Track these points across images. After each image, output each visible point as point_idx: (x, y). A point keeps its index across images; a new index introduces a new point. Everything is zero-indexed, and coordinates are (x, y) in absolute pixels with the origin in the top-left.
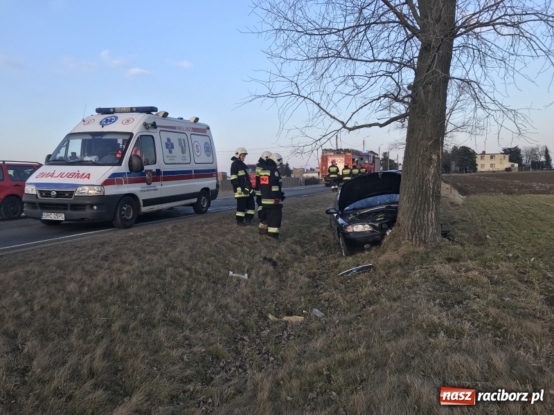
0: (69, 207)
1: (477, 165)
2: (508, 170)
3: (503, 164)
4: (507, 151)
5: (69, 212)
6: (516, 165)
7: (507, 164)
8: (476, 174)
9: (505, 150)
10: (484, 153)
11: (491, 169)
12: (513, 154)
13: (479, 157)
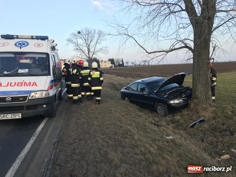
0: (25, 108)
1: (100, 65)
2: (111, 67)
3: (109, 65)
4: (110, 60)
5: (25, 111)
6: (113, 65)
7: (111, 65)
8: (100, 69)
9: (109, 59)
10: (102, 61)
11: (105, 67)
12: (112, 61)
13: (101, 62)
